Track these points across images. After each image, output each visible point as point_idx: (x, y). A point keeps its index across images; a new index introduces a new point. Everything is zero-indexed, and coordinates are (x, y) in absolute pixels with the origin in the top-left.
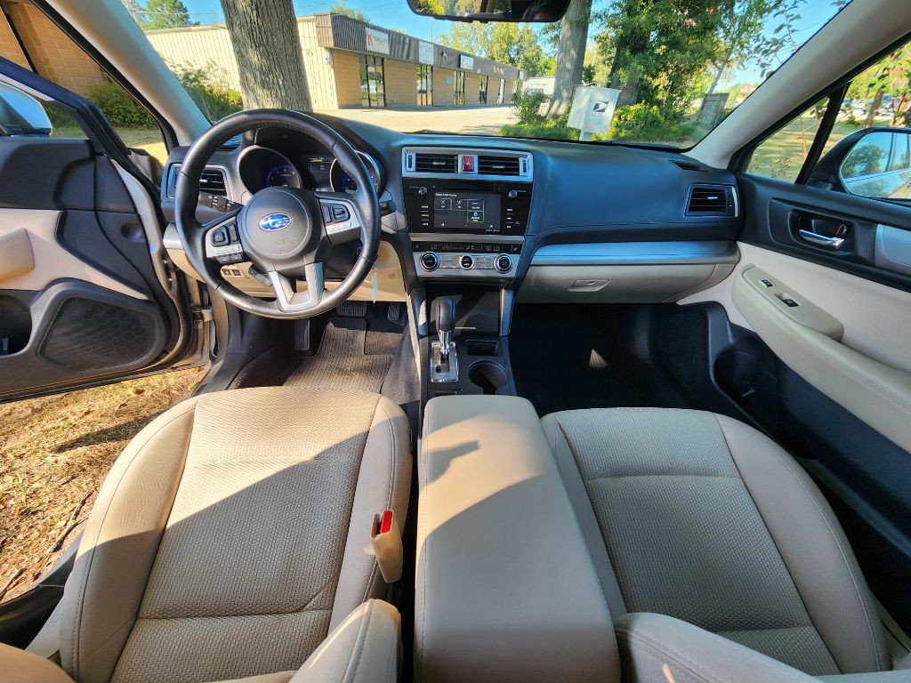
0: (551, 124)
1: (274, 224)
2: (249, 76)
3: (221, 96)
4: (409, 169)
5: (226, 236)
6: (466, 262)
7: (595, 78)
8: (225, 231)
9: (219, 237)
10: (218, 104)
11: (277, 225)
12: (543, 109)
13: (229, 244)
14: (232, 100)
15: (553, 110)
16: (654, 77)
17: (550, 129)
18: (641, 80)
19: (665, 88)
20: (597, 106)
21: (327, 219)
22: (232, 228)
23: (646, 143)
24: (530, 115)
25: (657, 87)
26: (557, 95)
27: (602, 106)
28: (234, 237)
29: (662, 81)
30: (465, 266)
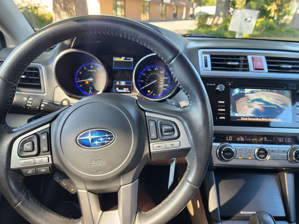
0: (215, 29)
1: (93, 140)
2: (58, 6)
3: (42, 16)
4: (205, 68)
5: (36, 146)
6: (262, 154)
7: (237, 6)
8: (35, 141)
9: (28, 146)
10: (40, 20)
11: (96, 142)
12: (209, 22)
13: (38, 155)
14: (48, 18)
15: (215, 22)
16: (269, 5)
17: (214, 31)
18: (262, 7)
19: (275, 11)
20: (246, 19)
21: (153, 135)
22: (44, 137)
23: (268, 38)
24: (202, 25)
25: (270, 10)
26: (217, 14)
27: (249, 19)
28: (44, 148)
29: (273, 7)
30: (260, 158)
